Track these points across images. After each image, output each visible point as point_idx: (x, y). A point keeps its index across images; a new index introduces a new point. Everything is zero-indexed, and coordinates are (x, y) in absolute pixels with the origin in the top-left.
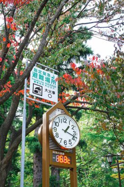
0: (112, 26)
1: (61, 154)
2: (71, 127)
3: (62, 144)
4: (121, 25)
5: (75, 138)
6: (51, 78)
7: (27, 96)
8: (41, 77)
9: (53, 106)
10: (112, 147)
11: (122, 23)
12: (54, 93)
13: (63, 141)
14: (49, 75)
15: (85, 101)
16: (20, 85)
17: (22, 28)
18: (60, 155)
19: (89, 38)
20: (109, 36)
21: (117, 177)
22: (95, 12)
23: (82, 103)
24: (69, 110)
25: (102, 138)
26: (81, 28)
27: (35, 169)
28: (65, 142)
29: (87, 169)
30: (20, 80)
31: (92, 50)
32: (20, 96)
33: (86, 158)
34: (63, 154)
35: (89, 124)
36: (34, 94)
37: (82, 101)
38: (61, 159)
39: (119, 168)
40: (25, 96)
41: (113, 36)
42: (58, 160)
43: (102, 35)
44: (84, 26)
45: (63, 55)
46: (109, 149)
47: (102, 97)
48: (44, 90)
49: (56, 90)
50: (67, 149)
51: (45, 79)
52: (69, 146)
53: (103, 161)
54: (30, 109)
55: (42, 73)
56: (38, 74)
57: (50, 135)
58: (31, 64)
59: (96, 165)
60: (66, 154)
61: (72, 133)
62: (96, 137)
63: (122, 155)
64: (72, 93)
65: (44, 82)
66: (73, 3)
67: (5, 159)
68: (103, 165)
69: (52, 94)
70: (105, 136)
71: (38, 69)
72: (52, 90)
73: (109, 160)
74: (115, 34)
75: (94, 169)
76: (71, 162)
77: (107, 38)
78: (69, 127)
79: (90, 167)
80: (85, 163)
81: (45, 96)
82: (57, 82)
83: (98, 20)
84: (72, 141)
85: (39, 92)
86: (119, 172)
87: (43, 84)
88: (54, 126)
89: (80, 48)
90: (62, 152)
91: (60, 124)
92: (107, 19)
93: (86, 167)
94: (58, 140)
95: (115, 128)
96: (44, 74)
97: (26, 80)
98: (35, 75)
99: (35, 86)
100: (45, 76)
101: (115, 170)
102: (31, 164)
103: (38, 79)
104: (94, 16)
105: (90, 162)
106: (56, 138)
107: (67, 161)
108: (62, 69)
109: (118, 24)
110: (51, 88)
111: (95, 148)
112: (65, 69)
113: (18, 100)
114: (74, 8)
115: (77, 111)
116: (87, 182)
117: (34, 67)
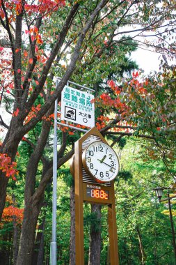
0: (160, 34)
1: (97, 187)
2: (108, 157)
3: (98, 177)
4: (171, 32)
5: (113, 170)
6: (86, 99)
7: (58, 121)
8: (74, 99)
9: (87, 132)
10: (163, 179)
11: (172, 30)
12: (90, 116)
13: (98, 173)
14: (83, 95)
15: (128, 125)
16: (49, 109)
17: (52, 40)
18: (95, 189)
19: (134, 49)
20: (156, 47)
21: (168, 214)
22: (139, 17)
23: (124, 128)
24: (111, 136)
25: (151, 168)
26: (123, 38)
27: (72, 205)
28: (101, 173)
29: (134, 205)
30: (49, 102)
31: (137, 64)
32: (51, 121)
33: (132, 192)
34: (100, 188)
35: (135, 153)
36: (66, 119)
37: (125, 125)
38: (97, 194)
39: (170, 203)
40: (56, 121)
41: (162, 46)
42: (93, 195)
43: (148, 45)
44: (127, 35)
45: (102, 72)
46: (160, 181)
47: (146, 121)
48: (78, 113)
49: (92, 113)
50: (104, 183)
51: (78, 101)
52: (105, 179)
53: (152, 195)
54: (64, 136)
55: (75, 93)
56: (71, 95)
57: (83, 166)
58: (61, 83)
59: (144, 200)
60: (103, 188)
61: (110, 164)
62: (144, 167)
63: (173, 189)
64: (112, 116)
65: (78, 103)
66: (111, 8)
67: (35, 195)
68: (153, 200)
69: (88, 118)
70: (154, 166)
71: (71, 88)
72: (88, 113)
73: (158, 194)
74: (163, 44)
75: (143, 205)
76: (108, 197)
77: (154, 49)
78: (105, 156)
79: (137, 202)
80: (131, 197)
81: (79, 121)
82: (93, 104)
83: (143, 28)
84: (110, 173)
85: (73, 117)
86: (170, 209)
87: (77, 107)
88: (88, 155)
89: (122, 62)
90: (98, 185)
91: (95, 153)
92: (154, 26)
93: (132, 202)
94: (93, 172)
95: (164, 157)
96: (78, 94)
97: (56, 102)
98: (67, 96)
99: (68, 109)
100: (79, 97)
101: (167, 205)
102: (67, 199)
103: (71, 100)
104: (138, 23)
105: (138, 196)
106: (90, 170)
107: (104, 196)
108: (102, 88)
109: (166, 31)
110: (86, 110)
111: (143, 180)
112: (106, 88)
113: (49, 126)
114: (114, 13)
115: (120, 137)
116: (135, 220)
117: (66, 87)
